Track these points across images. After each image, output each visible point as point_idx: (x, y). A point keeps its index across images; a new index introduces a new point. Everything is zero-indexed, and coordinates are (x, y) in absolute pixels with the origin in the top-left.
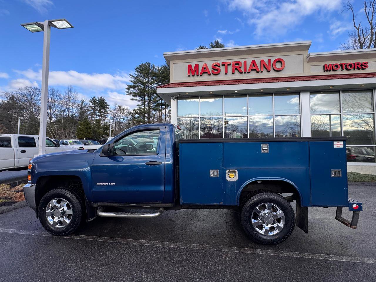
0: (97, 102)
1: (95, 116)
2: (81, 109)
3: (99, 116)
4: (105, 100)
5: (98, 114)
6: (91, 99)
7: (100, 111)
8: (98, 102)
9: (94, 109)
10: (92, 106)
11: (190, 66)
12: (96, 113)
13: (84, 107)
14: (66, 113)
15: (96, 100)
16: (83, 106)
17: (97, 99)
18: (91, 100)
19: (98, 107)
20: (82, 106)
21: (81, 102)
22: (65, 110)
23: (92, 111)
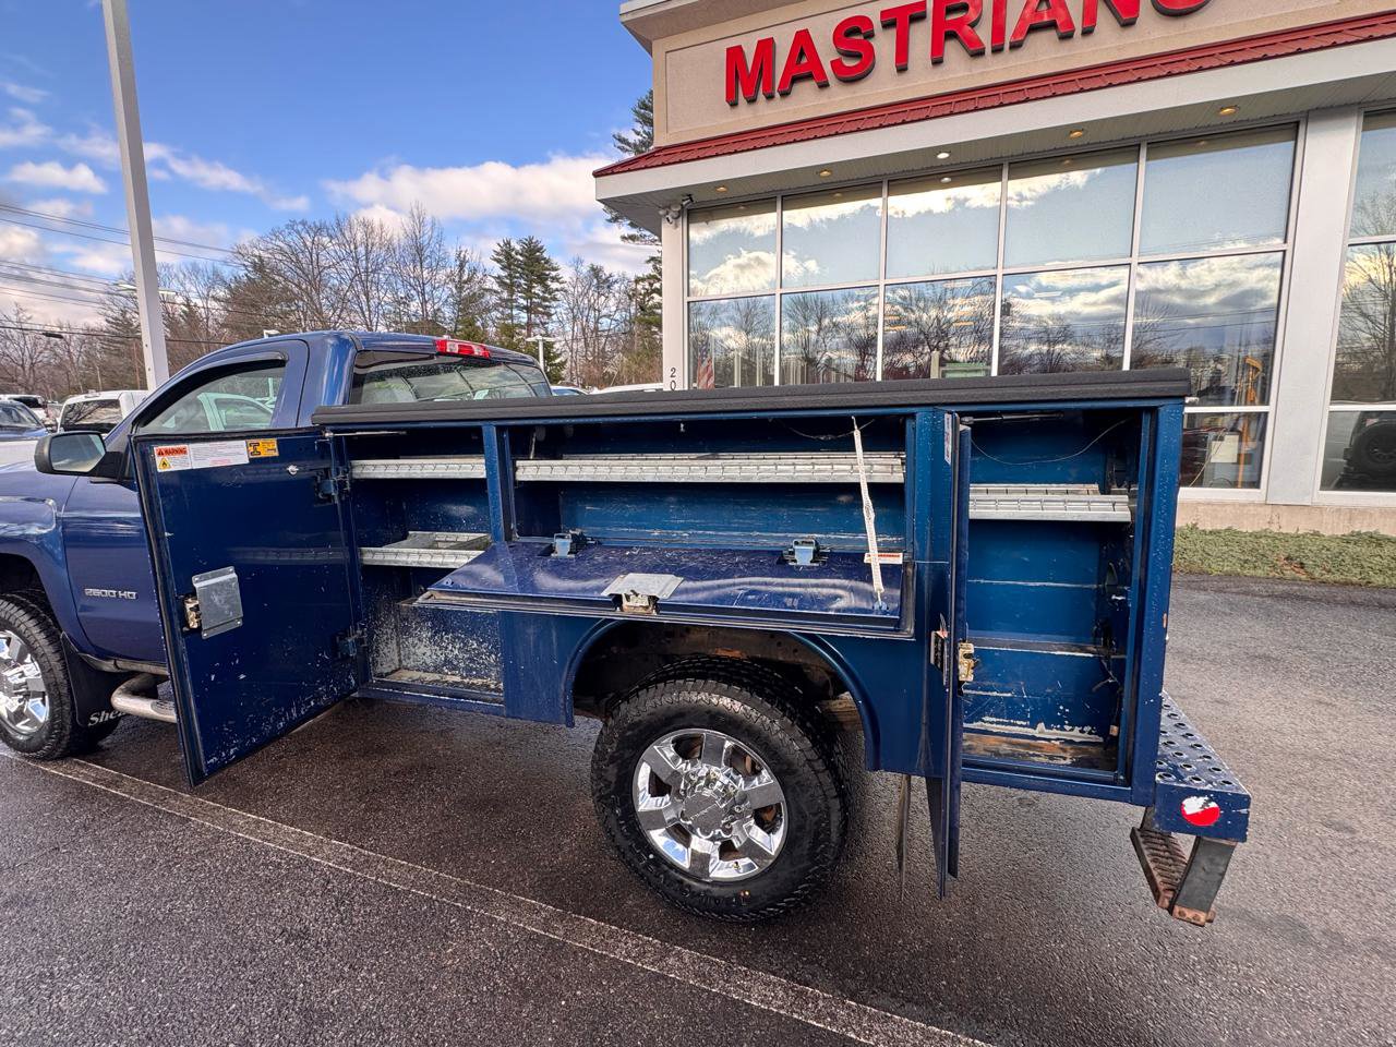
0: (519, 257)
1: (515, 312)
2: (460, 289)
3: (528, 309)
4: (541, 248)
5: (525, 303)
6: (498, 249)
7: (528, 293)
8: (521, 259)
9: (510, 287)
10: (503, 273)
11: (735, 55)
12: (516, 301)
13: (469, 280)
14: (415, 306)
15: (513, 253)
16: (465, 277)
17: (518, 247)
18: (498, 254)
19: (521, 277)
20: (460, 278)
21: (458, 263)
22: (409, 297)
23: (505, 295)
